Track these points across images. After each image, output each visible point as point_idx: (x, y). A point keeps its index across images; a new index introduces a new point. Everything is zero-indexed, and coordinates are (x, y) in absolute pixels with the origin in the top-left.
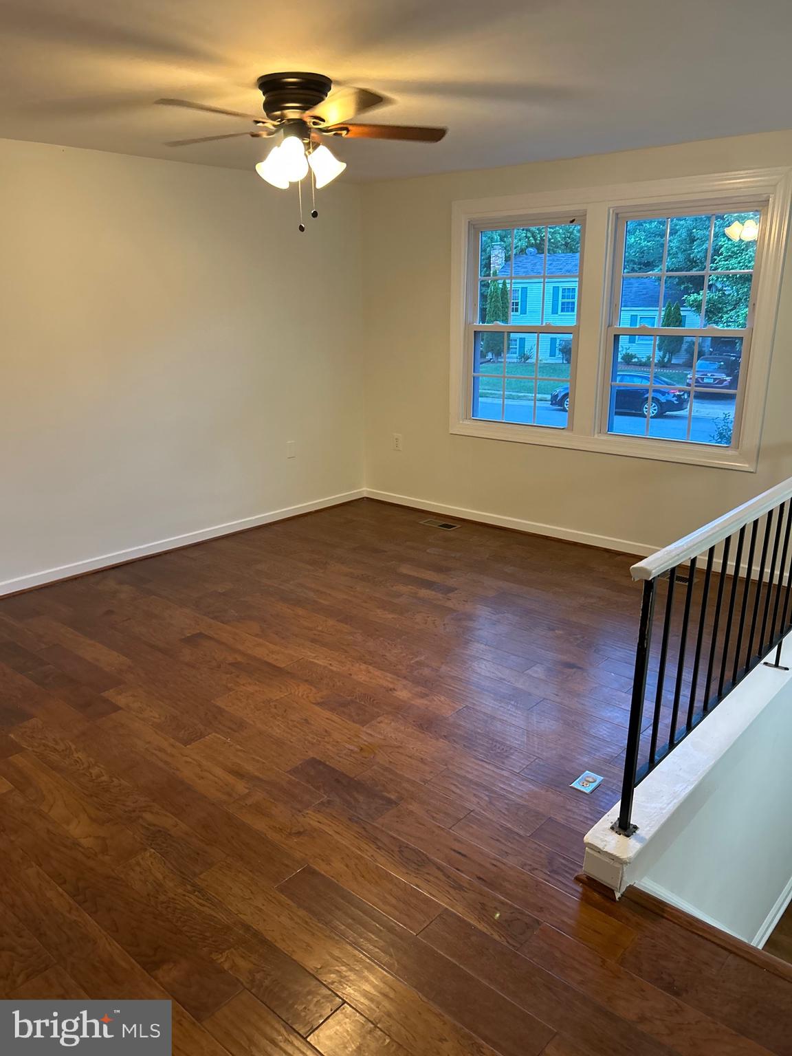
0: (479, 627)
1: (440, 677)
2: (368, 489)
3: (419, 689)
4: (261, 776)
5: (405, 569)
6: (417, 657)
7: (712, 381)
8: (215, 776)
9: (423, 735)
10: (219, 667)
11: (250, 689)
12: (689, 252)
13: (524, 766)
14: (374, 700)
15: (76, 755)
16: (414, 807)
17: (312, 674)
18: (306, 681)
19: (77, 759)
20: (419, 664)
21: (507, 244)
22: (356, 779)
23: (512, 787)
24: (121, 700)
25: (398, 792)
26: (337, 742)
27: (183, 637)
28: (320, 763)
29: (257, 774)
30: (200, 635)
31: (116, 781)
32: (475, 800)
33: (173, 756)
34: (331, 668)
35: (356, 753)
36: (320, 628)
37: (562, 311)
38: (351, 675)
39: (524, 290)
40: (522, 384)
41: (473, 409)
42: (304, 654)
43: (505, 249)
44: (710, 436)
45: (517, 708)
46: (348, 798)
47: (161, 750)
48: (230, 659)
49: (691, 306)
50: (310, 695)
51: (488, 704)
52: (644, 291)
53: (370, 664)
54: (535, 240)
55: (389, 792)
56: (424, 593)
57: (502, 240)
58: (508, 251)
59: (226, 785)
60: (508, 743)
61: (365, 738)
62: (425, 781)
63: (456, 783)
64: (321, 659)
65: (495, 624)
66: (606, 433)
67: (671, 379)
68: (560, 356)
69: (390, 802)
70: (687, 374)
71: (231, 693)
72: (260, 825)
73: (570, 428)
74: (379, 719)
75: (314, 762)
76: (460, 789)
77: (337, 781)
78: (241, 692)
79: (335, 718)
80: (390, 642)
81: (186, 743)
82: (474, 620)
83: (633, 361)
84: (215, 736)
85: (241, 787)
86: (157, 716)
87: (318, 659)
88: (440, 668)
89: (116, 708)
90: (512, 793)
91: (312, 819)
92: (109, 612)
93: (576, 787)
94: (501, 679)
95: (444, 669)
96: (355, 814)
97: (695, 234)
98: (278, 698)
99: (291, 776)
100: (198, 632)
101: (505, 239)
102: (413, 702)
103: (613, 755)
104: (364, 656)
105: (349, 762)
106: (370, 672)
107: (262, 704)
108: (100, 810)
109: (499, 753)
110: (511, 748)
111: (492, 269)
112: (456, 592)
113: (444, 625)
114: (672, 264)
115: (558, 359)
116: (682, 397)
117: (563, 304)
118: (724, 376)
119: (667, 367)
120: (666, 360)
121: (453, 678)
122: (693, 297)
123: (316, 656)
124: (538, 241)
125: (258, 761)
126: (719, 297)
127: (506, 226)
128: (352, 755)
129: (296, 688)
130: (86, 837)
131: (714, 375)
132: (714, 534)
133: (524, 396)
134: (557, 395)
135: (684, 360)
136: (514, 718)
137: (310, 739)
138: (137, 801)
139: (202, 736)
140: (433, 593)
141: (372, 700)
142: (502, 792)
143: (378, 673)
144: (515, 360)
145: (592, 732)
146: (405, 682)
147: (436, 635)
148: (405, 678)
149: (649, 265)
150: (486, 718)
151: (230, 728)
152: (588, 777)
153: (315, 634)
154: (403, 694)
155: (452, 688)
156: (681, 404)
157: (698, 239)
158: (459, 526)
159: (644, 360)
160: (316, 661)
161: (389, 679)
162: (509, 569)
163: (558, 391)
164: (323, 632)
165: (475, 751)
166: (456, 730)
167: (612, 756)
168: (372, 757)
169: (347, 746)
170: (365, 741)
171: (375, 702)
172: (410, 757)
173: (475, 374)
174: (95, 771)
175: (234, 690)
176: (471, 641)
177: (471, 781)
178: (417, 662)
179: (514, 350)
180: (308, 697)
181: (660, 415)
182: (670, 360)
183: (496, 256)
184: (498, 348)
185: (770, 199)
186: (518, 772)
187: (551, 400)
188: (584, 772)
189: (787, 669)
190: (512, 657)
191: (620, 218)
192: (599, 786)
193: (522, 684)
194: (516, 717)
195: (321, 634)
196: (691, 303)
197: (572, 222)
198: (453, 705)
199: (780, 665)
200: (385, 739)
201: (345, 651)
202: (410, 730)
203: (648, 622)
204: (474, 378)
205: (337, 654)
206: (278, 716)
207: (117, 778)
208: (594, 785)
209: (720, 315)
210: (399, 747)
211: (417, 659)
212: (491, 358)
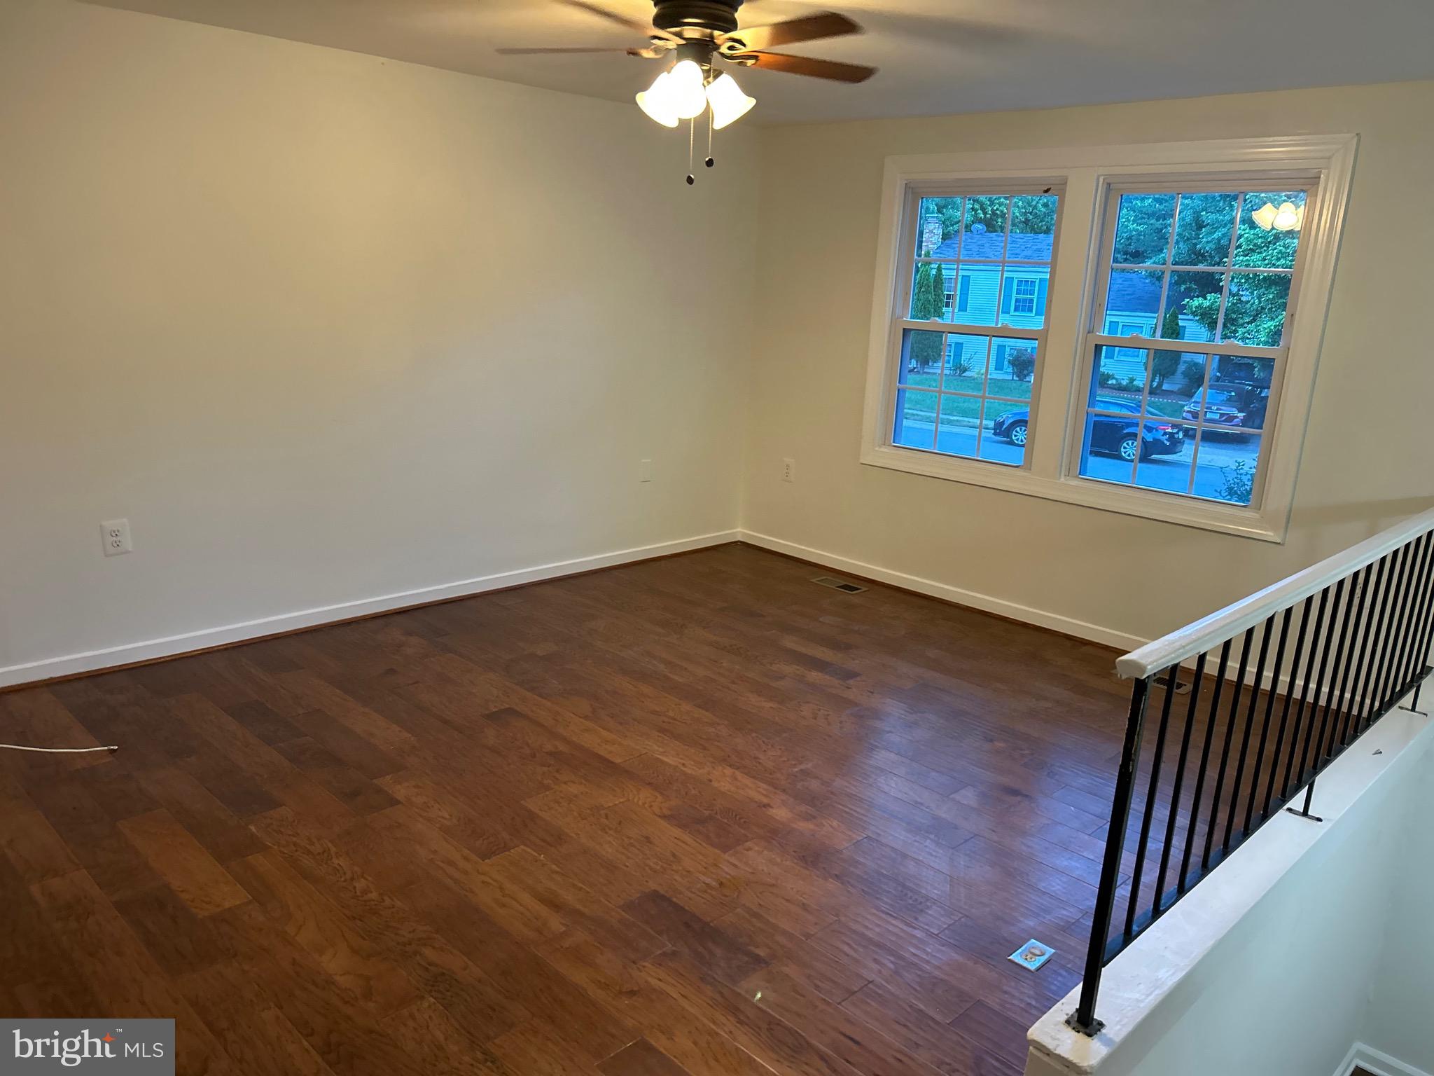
0: (888, 729)
1: (832, 793)
2: (745, 531)
3: (803, 808)
4: (582, 909)
5: (790, 642)
6: (801, 763)
7: (1217, 417)
8: (521, 905)
9: (808, 872)
10: (534, 756)
11: (574, 789)
13: (945, 926)
14: (740, 819)
15: (336, 861)
16: (790, 970)
17: (658, 776)
18: (649, 784)
19: (338, 867)
20: (805, 773)
21: (946, 217)
22: (712, 924)
23: (927, 953)
24: (401, 792)
25: (770, 948)
26: (689, 872)
27: (488, 712)
28: (663, 897)
29: (578, 906)
30: (511, 711)
31: (388, 902)
32: (875, 967)
33: (466, 872)
34: (682, 768)
35: (712, 888)
36: (671, 714)
37: (1015, 311)
38: (710, 781)
39: (966, 279)
40: (956, 404)
41: (895, 432)
42: (648, 747)
43: (944, 223)
44: (1216, 491)
45: (938, 844)
46: (700, 949)
47: (451, 863)
48: (549, 747)
49: (1194, 314)
50: (653, 804)
51: (897, 836)
52: (1130, 290)
53: (738, 768)
54: (985, 213)
55: (757, 947)
56: (814, 676)
57: (939, 211)
58: (947, 226)
59: (536, 919)
60: (924, 891)
61: (726, 869)
62: (808, 936)
63: (850, 942)
64: (671, 756)
65: (910, 727)
66: (1077, 477)
67: (1160, 410)
68: (1010, 370)
69: (758, 960)
70: (1184, 406)
71: (547, 793)
72: (579, 977)
73: (1027, 465)
74: (749, 844)
75: (656, 897)
76: (856, 951)
77: (687, 925)
78: (561, 792)
79: (687, 838)
80: (766, 741)
81: (484, 856)
82: (881, 719)
83: (1110, 382)
84: (523, 850)
85: (556, 923)
86: (448, 817)
87: (666, 756)
88: (834, 781)
89: (394, 802)
90: (928, 962)
91: (651, 975)
92: (391, 672)
93: (1016, 961)
94: (916, 802)
95: (838, 783)
96: (710, 972)
97: (1204, 218)
98: (611, 805)
99: (623, 913)
100: (507, 706)
101: (945, 210)
102: (794, 826)
103: (1070, 920)
104: (729, 757)
105: (703, 900)
106: (737, 780)
107: (588, 811)
108: (364, 939)
109: (910, 904)
110: (928, 900)
111: (924, 248)
112: (858, 679)
113: (841, 722)
115: (1007, 374)
116: (1176, 436)
117: (1017, 300)
118: (1234, 412)
119: (1156, 394)
120: (1155, 384)
121: (850, 796)
122: (1196, 302)
123: (665, 752)
124: (988, 216)
125: (581, 889)
126: (1233, 304)
127: (946, 193)
128: (709, 891)
129: (636, 793)
130: (344, 974)
131: (1220, 410)
132: (1233, 622)
133: (957, 421)
134: (1004, 421)
135: (1180, 386)
136: (933, 858)
137: (652, 864)
138: (414, 931)
139: (506, 848)
140: (827, 677)
141: (738, 817)
142: (915, 960)
143: (748, 781)
144: (947, 372)
145: (1042, 885)
146: (784, 797)
147: (830, 736)
148: (784, 791)
149: (1137, 256)
150: (894, 855)
151: (544, 841)
152: (1033, 948)
153: (664, 722)
154: (781, 813)
155: (847, 810)
156: (1173, 445)
157: (1208, 224)
158: (866, 589)
159: (1124, 383)
160: (665, 759)
161: (763, 791)
162: (932, 653)
163: (1004, 416)
164: (675, 719)
165: (877, 898)
166: (852, 869)
167: (1068, 922)
168: (735, 896)
169: (703, 878)
170: (727, 873)
171: (742, 820)
172: (787, 900)
173: (901, 386)
175: (552, 789)
176: (877, 747)
177: (870, 940)
178: (801, 770)
179: (947, 358)
180: (651, 806)
181: (1145, 458)
182: (1160, 384)
183: (931, 232)
184: (925, 354)
185: (1322, 176)
186: (936, 933)
187: (995, 429)
188: (1029, 940)
189: (1319, 820)
190: (933, 774)
191: (1113, 191)
192: (1048, 961)
193: (946, 812)
194: (936, 857)
195: (672, 721)
196: (1194, 309)
197: (1046, 191)
198: (850, 833)
199: (1309, 813)
200: (753, 873)
201: (705, 748)
202: (788, 863)
203: (1136, 737)
204: (899, 390)
205: (693, 751)
206: (610, 829)
207: (390, 897)
208: (1043, 959)
209: (1234, 328)
210: (773, 885)
211: (803, 767)
212: (915, 366)
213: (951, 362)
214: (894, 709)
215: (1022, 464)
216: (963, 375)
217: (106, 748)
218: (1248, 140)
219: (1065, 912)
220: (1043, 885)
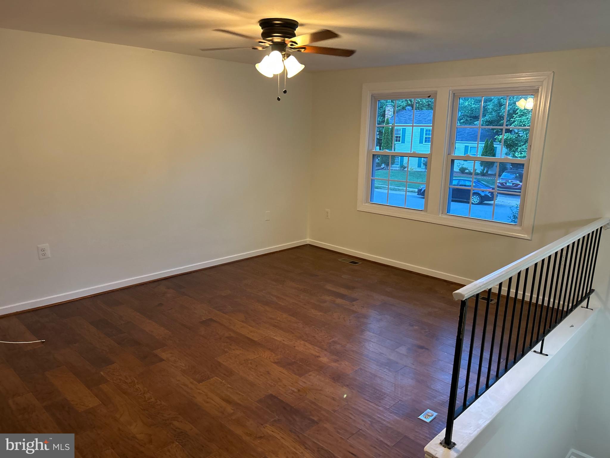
0: (370, 323)
1: (346, 350)
2: (310, 240)
3: (334, 357)
4: (241, 403)
5: (329, 287)
6: (333, 338)
7: (511, 185)
8: (215, 402)
9: (335, 384)
10: (221, 339)
11: (238, 352)
12: (499, 112)
13: (392, 405)
14: (308, 362)
15: (137, 386)
16: (327, 425)
17: (273, 346)
18: (269, 349)
19: (138, 388)
20: (335, 342)
21: (395, 104)
22: (295, 407)
23: (384, 417)
24: (164, 356)
25: (319, 417)
26: (285, 386)
27: (201, 321)
28: (275, 397)
29: (239, 402)
30: (211, 320)
31: (159, 402)
32: (363, 423)
33: (191, 389)
34: (283, 342)
35: (295, 392)
36: (279, 319)
37: (425, 142)
38: (295, 347)
39: (404, 130)
41: (370, 196)
42: (269, 333)
43: (394, 107)
45: (390, 370)
46: (290, 418)
47: (185, 385)
48: (227, 335)
49: (500, 142)
50: (271, 357)
51: (373, 368)
53: (306, 341)
54: (411, 102)
55: (313, 416)
56: (339, 301)
57: (392, 102)
59: (221, 408)
60: (383, 391)
61: (301, 384)
62: (335, 411)
63: (353, 413)
64: (278, 337)
65: (379, 321)
66: (446, 214)
67: (487, 182)
68: (424, 167)
69: (313, 422)
70: (497, 180)
71: (226, 354)
72: (239, 432)
73: (426, 210)
74: (310, 373)
75: (272, 397)
76: (354, 416)
77: (284, 408)
78: (232, 354)
79: (285, 371)
80: (318, 329)
81: (199, 382)
82: (367, 319)
83: (466, 171)
84: (216, 379)
85: (229, 409)
86: (184, 365)
87: (276, 337)
88: (346, 345)
89: (162, 360)
90: (385, 421)
91: (269, 430)
92: (161, 304)
93: (421, 418)
94: (381, 353)
95: (349, 346)
96: (293, 428)
97: (502, 102)
98: (253, 358)
99: (257, 404)
100: (210, 318)
101: (394, 101)
102: (330, 365)
104: (303, 336)
105: (291, 398)
106: (306, 346)
107: (243, 361)
108: (149, 419)
109: (378, 396)
110: (385, 394)
111: (386, 117)
112: (357, 301)
113: (350, 320)
114: (489, 118)
115: (423, 169)
117: (426, 138)
118: (518, 182)
119: (485, 176)
120: (485, 172)
121: (353, 351)
122: (501, 137)
123: (276, 335)
124: (413, 103)
125: (240, 394)
126: (516, 137)
127: (392, 98)
128: (294, 394)
129: (263, 353)
130: (140, 434)
131: (512, 182)
133: (402, 189)
134: (421, 189)
135: (495, 172)
136: (387, 376)
137: (270, 383)
138: (170, 414)
139: (209, 378)
140: (344, 301)
141: (306, 362)
142: (379, 420)
143: (310, 346)
144: (398, 169)
146: (326, 353)
147: (345, 326)
148: (326, 350)
150: (371, 376)
151: (225, 374)
152: (428, 413)
153: (275, 322)
154: (324, 359)
155: (351, 357)
156: (493, 197)
158: (361, 263)
159: (472, 171)
160: (275, 338)
161: (317, 350)
162: (388, 289)
163: (422, 187)
164: (280, 321)
165: (364, 394)
166: (354, 382)
167: (443, 402)
168: (305, 395)
169: (291, 388)
170: (301, 386)
171: (308, 363)
172: (327, 396)
173: (372, 178)
174: (147, 396)
175: (228, 352)
176: (365, 330)
177: (361, 412)
178: (333, 341)
179: (397, 163)
180: (270, 358)
181: (481, 203)
182: (487, 172)
183: (389, 110)
184: (388, 162)
185: (540, 89)
186: (388, 408)
187: (418, 192)
188: (427, 410)
189: (547, 355)
190: (388, 341)
191: (456, 96)
192: (435, 418)
193: (393, 357)
194: (389, 376)
195: (279, 322)
196: (500, 140)
197: (429, 97)
198: (353, 367)
199: (543, 353)
200: (312, 385)
201: (293, 333)
202: (327, 380)
203: (462, 324)
204: (372, 180)
205: (288, 334)
206: (252, 369)
207: (159, 400)
208: (432, 418)
209: (517, 147)
210: (321, 390)
211: (333, 339)
212: (384, 167)
213: (399, 164)
214: (373, 314)
215: (423, 209)
216: (405, 170)
217: (40, 341)
218: (510, 75)
219: (442, 398)
220: (433, 386)
